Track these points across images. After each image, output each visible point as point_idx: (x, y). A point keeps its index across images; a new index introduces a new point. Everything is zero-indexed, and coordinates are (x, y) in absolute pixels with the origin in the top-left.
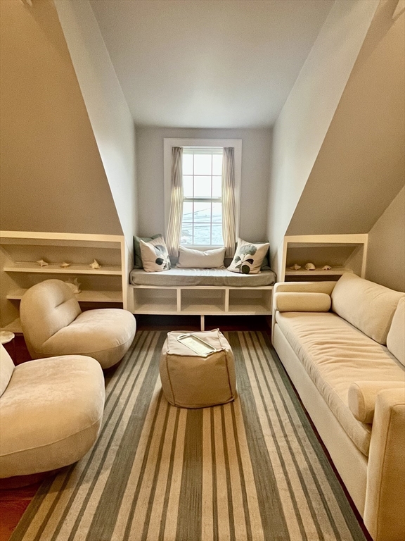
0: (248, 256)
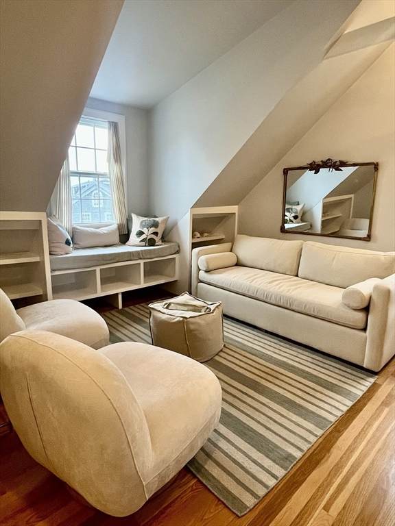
0: (152, 230)
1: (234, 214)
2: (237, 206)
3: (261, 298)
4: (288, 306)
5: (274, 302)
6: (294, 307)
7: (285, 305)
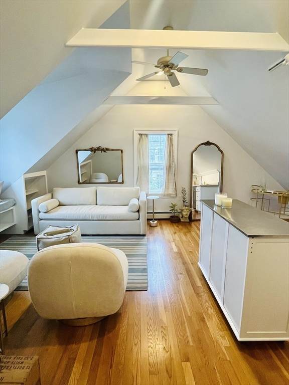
1: (44, 176)
2: (45, 171)
3: (89, 218)
4: (104, 219)
5: (97, 219)
6: (107, 219)
7: (102, 219)
